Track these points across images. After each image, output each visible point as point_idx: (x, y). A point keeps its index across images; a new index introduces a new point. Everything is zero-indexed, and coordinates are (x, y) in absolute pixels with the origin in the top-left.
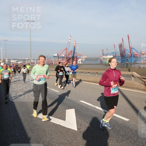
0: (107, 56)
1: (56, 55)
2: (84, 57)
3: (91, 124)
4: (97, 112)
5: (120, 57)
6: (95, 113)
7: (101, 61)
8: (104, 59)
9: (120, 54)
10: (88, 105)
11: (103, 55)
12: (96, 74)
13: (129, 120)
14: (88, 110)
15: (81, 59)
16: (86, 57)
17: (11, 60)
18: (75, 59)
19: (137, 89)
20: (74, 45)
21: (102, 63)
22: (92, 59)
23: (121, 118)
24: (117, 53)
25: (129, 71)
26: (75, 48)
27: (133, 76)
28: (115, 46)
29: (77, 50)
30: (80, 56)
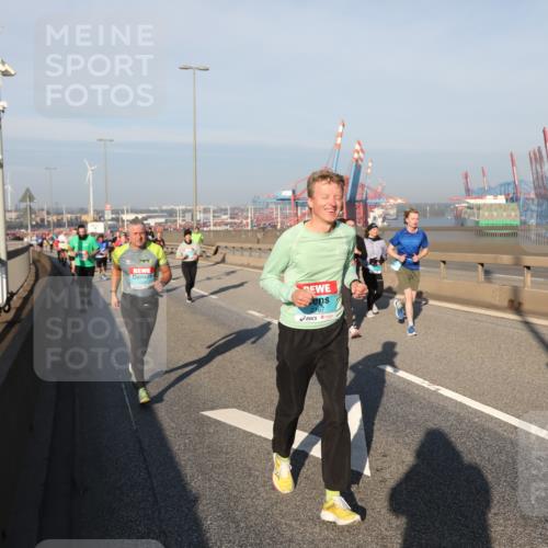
0: (481, 198)
1: (288, 194)
2: (392, 201)
3: (420, 454)
4: (444, 408)
7: (458, 216)
8: (469, 207)
9: (533, 192)
10: (410, 383)
11: (469, 192)
12: (439, 267)
15: (383, 207)
16: (399, 201)
17: (123, 213)
18: (360, 212)
20: (356, 155)
21: (462, 225)
22: (426, 210)
24: (523, 186)
26: (358, 169)
28: (515, 158)
29: (367, 174)
30: (379, 196)
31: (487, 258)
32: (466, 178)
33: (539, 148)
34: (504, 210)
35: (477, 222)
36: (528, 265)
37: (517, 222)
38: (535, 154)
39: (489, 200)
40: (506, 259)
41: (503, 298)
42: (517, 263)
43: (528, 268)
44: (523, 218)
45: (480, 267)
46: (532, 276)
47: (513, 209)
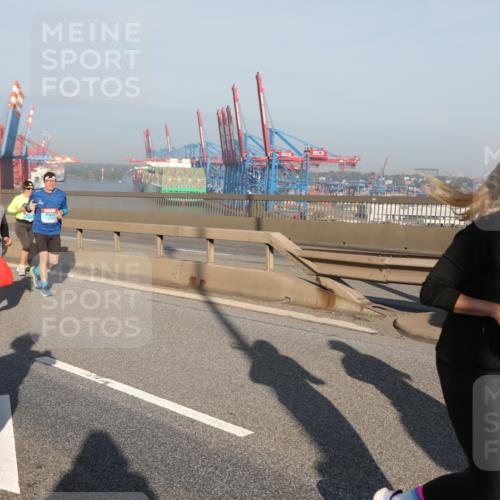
0: (164, 161)
2: (59, 159)
5: (223, 168)
6: (107, 411)
7: (138, 181)
8: (150, 171)
9: (220, 156)
10: (73, 377)
11: (150, 154)
12: (112, 240)
13: (250, 432)
14: (76, 397)
15: (47, 166)
16: (68, 160)
18: (18, 170)
19: (289, 303)
20: (13, 100)
21: (143, 191)
22: (100, 172)
23: (216, 425)
24: (211, 149)
25: (259, 227)
26: (16, 116)
27: (271, 249)
28: (202, 116)
29: (28, 124)
30: (44, 152)
31: (167, 229)
32: (148, 135)
33: (228, 108)
34: (190, 176)
35: (160, 188)
36: (210, 238)
37: (203, 190)
38: (223, 115)
39: (173, 163)
40: (188, 231)
41: (184, 276)
42: (201, 235)
43: (212, 241)
44: (210, 186)
45: (159, 239)
46: (215, 250)
47: (198, 175)
